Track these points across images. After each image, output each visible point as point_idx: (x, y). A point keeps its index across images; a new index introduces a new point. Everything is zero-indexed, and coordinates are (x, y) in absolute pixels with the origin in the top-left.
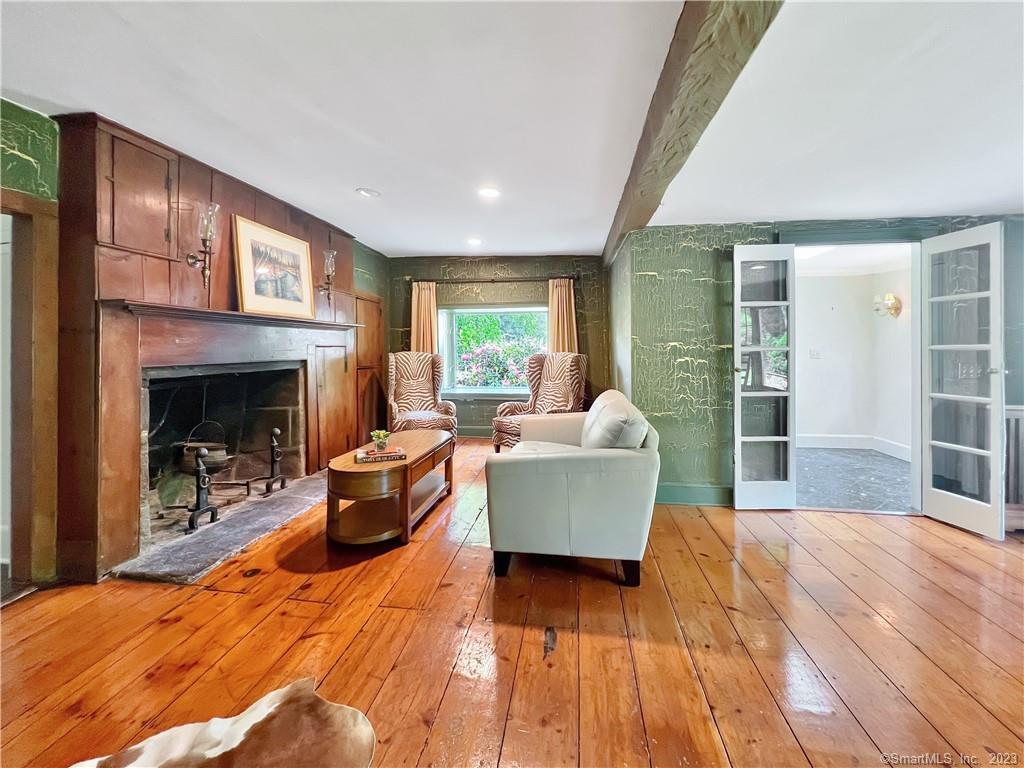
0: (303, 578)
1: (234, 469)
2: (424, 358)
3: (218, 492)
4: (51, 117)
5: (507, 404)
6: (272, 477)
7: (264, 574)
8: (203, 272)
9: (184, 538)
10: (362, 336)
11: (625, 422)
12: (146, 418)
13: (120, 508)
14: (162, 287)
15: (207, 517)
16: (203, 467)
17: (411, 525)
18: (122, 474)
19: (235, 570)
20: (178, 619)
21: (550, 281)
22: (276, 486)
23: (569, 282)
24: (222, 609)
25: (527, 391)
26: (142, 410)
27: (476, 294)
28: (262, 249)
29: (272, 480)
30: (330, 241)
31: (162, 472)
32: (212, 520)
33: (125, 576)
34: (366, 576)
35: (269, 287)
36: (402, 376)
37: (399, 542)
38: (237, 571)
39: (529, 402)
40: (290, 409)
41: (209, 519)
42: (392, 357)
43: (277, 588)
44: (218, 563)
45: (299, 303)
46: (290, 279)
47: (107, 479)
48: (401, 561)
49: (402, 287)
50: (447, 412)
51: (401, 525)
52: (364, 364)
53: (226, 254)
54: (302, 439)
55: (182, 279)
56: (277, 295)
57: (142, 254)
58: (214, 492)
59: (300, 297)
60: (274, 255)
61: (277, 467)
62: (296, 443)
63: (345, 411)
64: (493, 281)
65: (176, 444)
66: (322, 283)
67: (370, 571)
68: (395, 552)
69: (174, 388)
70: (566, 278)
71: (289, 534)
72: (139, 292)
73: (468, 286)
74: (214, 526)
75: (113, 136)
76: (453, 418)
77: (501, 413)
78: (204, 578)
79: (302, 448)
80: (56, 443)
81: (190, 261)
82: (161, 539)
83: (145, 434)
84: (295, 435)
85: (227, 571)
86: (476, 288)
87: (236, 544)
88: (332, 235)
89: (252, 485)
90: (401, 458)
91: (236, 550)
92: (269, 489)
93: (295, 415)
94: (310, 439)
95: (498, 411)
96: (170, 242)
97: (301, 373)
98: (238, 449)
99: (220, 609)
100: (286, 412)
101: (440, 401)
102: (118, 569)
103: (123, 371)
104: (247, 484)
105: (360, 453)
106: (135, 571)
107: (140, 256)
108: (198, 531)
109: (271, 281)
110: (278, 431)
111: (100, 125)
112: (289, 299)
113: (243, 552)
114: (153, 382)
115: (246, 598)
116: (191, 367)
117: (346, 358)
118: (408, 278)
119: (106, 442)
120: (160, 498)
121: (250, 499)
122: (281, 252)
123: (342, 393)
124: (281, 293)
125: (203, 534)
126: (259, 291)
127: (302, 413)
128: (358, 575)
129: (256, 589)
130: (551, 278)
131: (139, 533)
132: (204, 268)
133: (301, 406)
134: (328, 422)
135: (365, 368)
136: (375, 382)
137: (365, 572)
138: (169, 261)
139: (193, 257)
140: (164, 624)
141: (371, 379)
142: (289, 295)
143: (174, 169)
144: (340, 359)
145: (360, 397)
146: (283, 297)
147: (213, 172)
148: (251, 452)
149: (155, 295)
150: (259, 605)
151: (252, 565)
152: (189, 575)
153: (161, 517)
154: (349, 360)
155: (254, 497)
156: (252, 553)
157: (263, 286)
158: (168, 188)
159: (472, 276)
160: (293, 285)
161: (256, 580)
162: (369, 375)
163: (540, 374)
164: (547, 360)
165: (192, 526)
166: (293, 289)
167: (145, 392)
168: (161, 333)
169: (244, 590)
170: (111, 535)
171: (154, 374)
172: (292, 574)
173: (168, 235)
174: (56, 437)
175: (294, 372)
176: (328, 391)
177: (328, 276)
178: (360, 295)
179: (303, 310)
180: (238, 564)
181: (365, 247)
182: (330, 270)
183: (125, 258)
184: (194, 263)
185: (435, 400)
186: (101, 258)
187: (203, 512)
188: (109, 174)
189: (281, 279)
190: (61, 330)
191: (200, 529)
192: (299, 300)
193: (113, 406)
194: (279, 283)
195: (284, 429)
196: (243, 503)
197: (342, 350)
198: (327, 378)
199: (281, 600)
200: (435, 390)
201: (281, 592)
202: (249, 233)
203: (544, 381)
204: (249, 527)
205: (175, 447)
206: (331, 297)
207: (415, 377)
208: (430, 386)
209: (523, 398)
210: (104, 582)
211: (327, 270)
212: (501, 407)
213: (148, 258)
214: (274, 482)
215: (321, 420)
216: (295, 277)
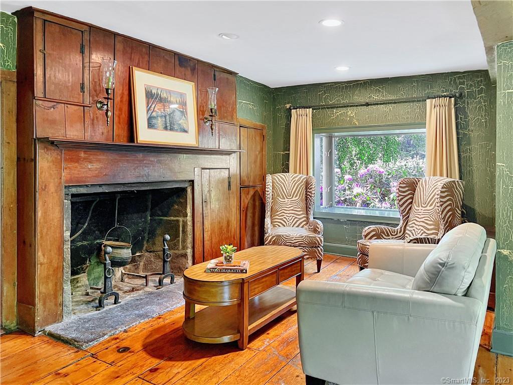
0: (154, 362)
1: (142, 264)
2: (298, 180)
3: (129, 281)
4: (12, 14)
5: (373, 227)
6: (163, 274)
7: (130, 352)
8: (107, 114)
9: (95, 313)
10: (244, 159)
11: (443, 265)
12: (67, 223)
13: (51, 285)
14: (79, 126)
15: (112, 300)
16: (108, 261)
17: (246, 334)
18: (51, 262)
19: (113, 345)
20: (66, 375)
21: (428, 101)
22: (167, 281)
23: (450, 102)
24: (94, 373)
25: (396, 214)
26: (65, 217)
27: (350, 117)
28: (154, 91)
29: (163, 276)
30: (215, 80)
31: (89, 261)
32: (115, 303)
33: (51, 335)
34: (199, 372)
35: (159, 122)
36: (278, 195)
37: (235, 347)
38: (115, 346)
39: (399, 227)
40: (181, 219)
41: (113, 301)
42: (269, 178)
43: (134, 366)
44: (106, 337)
45: (187, 134)
46: (178, 114)
47: (41, 264)
48: (232, 365)
49: (283, 114)
50: (315, 231)
51: (239, 332)
52: (246, 184)
53: (126, 98)
54: (190, 245)
55: (93, 120)
56: (166, 128)
57: (64, 103)
58: (126, 280)
59: (186, 129)
60: (164, 95)
61: (168, 266)
62: (184, 248)
63: (228, 222)
64: (367, 105)
65: (98, 241)
66: (206, 115)
67: (205, 368)
68: (231, 355)
69: (95, 201)
70: (445, 96)
71: (161, 322)
72: (63, 132)
73: (343, 110)
74: (114, 308)
75: (45, 20)
76: (320, 237)
77: (366, 236)
78: (94, 346)
79: (189, 251)
80: (16, 235)
81: (99, 105)
82: (80, 311)
83: (67, 234)
84: (184, 241)
85: (109, 344)
86: (351, 112)
87: (122, 324)
88: (217, 74)
89: (150, 278)
90: (242, 271)
91: (120, 329)
92: (160, 282)
93: (185, 224)
94: (196, 246)
95: (364, 234)
96: (84, 92)
97: (189, 190)
98: (144, 248)
99: (93, 374)
100: (178, 221)
101: (311, 219)
102: (50, 328)
103: (52, 188)
104: (146, 277)
105: (211, 263)
106: (56, 332)
107: (63, 105)
108: (104, 309)
109: (161, 117)
110: (168, 237)
111: (36, 14)
112: (177, 131)
113: (125, 331)
114: (73, 196)
115: (113, 369)
116: (100, 185)
117: (229, 178)
118: (288, 106)
119: (41, 237)
120: (88, 279)
121: (147, 289)
122: (170, 92)
123: (226, 208)
124: (169, 127)
125: (107, 312)
126: (151, 125)
127: (190, 223)
128: (194, 369)
129: (120, 364)
130: (429, 98)
131: (62, 304)
132: (107, 111)
133: (189, 218)
134: (213, 231)
135: (248, 187)
136: (257, 198)
137: (200, 368)
138: (84, 106)
139: (101, 103)
140: (58, 376)
141: (254, 196)
142: (176, 127)
143: (86, 36)
144: (223, 180)
145: (243, 211)
146: (171, 130)
147: (115, 35)
148: (154, 251)
149: (74, 133)
150: (118, 377)
151: (125, 344)
152: (85, 342)
153: (87, 294)
154: (232, 180)
155: (151, 288)
156: (130, 334)
157: (154, 121)
158: (82, 52)
159: (346, 101)
160: (181, 119)
161: (123, 356)
162: (252, 193)
163: (412, 198)
164: (420, 184)
165: (101, 305)
166: (180, 122)
167: (68, 203)
168: (77, 160)
169: (113, 362)
170: (44, 304)
171: (74, 191)
172: (148, 357)
173: (82, 88)
174: (15, 232)
175: (184, 190)
176: (213, 206)
177: (211, 109)
178: (243, 124)
179: (189, 139)
180: (118, 340)
181: (249, 81)
182: (213, 104)
183: (53, 107)
184: (101, 107)
185: (308, 218)
186: (37, 108)
187: (108, 296)
188: (41, 48)
189: (170, 115)
190: (18, 159)
191: (106, 308)
192: (186, 132)
193: (45, 213)
194: (168, 117)
195: (175, 236)
196: (141, 292)
197: (227, 172)
198: (212, 195)
199: (133, 376)
200: (307, 209)
201: (135, 370)
202: (143, 80)
203: (415, 206)
204: (137, 312)
205: (97, 243)
206: (214, 127)
207: (289, 195)
208: (303, 205)
209: (392, 222)
210: (39, 336)
211: (211, 104)
212: (367, 229)
213: (69, 106)
214: (164, 278)
215: (206, 230)
216: (182, 112)
